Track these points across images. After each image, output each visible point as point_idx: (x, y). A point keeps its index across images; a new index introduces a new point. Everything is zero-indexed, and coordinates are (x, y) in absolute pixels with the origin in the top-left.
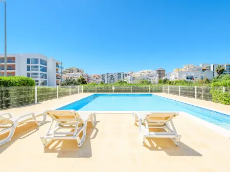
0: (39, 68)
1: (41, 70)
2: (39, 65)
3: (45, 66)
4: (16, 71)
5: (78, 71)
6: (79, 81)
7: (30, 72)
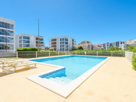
0: (65, 43)
1: (65, 44)
2: (65, 41)
3: (67, 41)
4: (57, 44)
5: (88, 42)
6: (79, 48)
7: (61, 45)
